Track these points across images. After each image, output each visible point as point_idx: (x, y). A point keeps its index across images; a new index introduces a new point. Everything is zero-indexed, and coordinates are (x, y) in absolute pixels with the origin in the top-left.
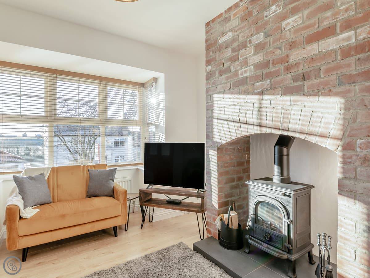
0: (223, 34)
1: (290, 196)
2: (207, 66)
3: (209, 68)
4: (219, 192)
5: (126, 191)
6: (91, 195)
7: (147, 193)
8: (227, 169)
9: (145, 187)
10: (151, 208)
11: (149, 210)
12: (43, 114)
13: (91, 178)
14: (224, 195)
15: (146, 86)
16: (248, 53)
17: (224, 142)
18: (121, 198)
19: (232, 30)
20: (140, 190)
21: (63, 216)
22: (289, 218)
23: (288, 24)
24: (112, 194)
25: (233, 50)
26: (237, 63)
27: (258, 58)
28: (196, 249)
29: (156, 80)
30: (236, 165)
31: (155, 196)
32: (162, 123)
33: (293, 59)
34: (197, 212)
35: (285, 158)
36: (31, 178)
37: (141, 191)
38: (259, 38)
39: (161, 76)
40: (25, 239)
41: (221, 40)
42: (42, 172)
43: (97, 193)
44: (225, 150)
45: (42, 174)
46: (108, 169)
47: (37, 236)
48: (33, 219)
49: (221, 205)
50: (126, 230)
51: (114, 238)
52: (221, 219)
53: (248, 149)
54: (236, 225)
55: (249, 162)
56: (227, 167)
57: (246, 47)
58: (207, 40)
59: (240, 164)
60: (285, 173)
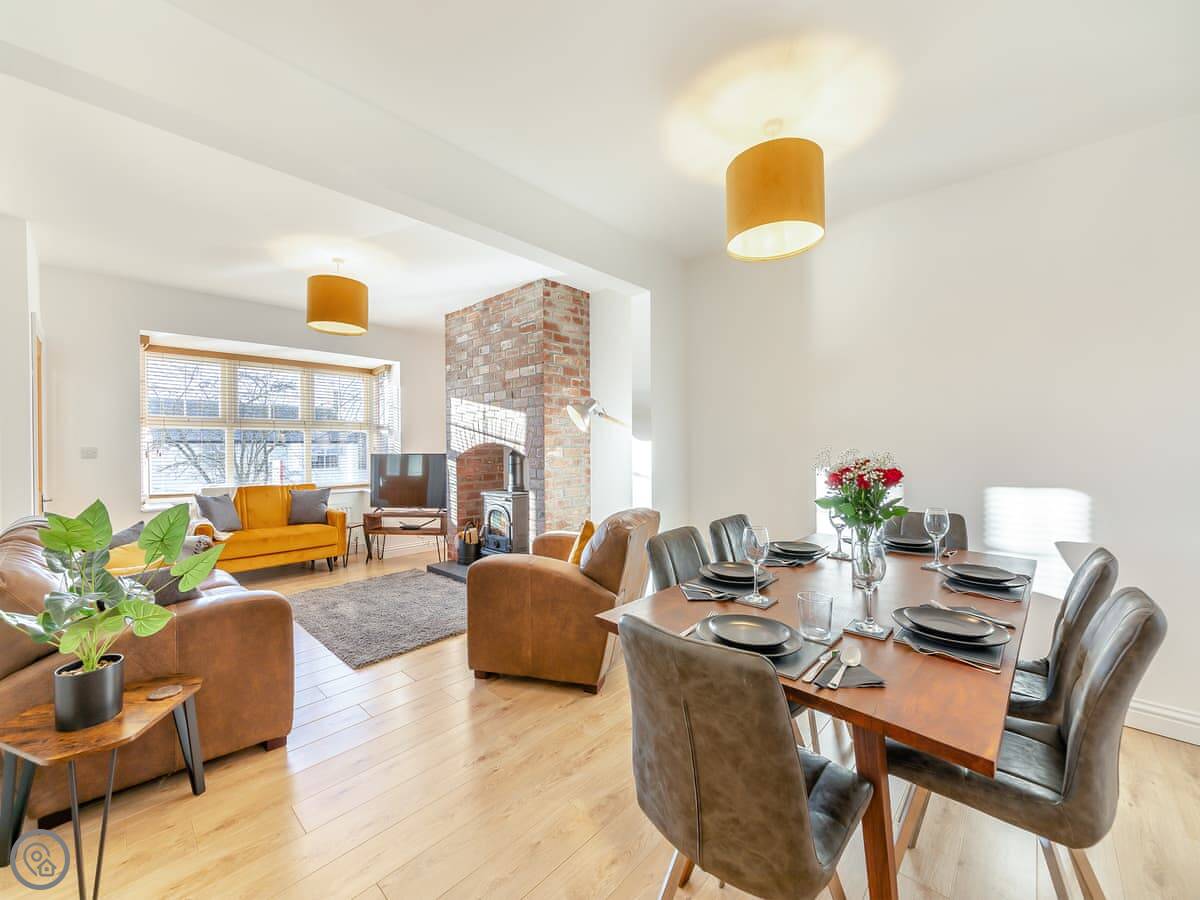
0: (461, 334)
1: (510, 501)
3: (448, 367)
4: (458, 508)
5: (344, 515)
6: (293, 521)
7: (375, 519)
8: (471, 483)
9: (371, 511)
10: (381, 536)
11: (377, 539)
13: (293, 500)
14: (465, 512)
15: (375, 373)
16: (479, 361)
17: (462, 452)
18: (338, 523)
19: (467, 333)
20: (365, 515)
21: (265, 540)
22: (510, 521)
23: (504, 345)
24: (326, 519)
25: (468, 355)
26: (472, 369)
28: (430, 569)
29: (388, 368)
30: (482, 477)
31: (387, 522)
32: (397, 427)
33: (507, 377)
34: (437, 535)
35: (518, 467)
36: (216, 499)
37: (367, 517)
39: (396, 366)
41: (459, 340)
42: (226, 493)
43: (304, 520)
46: (319, 489)
47: (235, 561)
49: (461, 524)
50: (345, 566)
51: (329, 573)
52: (460, 537)
53: (501, 460)
54: (475, 541)
55: (501, 476)
56: (470, 480)
57: (478, 355)
58: (446, 335)
59: (488, 477)
60: (518, 482)
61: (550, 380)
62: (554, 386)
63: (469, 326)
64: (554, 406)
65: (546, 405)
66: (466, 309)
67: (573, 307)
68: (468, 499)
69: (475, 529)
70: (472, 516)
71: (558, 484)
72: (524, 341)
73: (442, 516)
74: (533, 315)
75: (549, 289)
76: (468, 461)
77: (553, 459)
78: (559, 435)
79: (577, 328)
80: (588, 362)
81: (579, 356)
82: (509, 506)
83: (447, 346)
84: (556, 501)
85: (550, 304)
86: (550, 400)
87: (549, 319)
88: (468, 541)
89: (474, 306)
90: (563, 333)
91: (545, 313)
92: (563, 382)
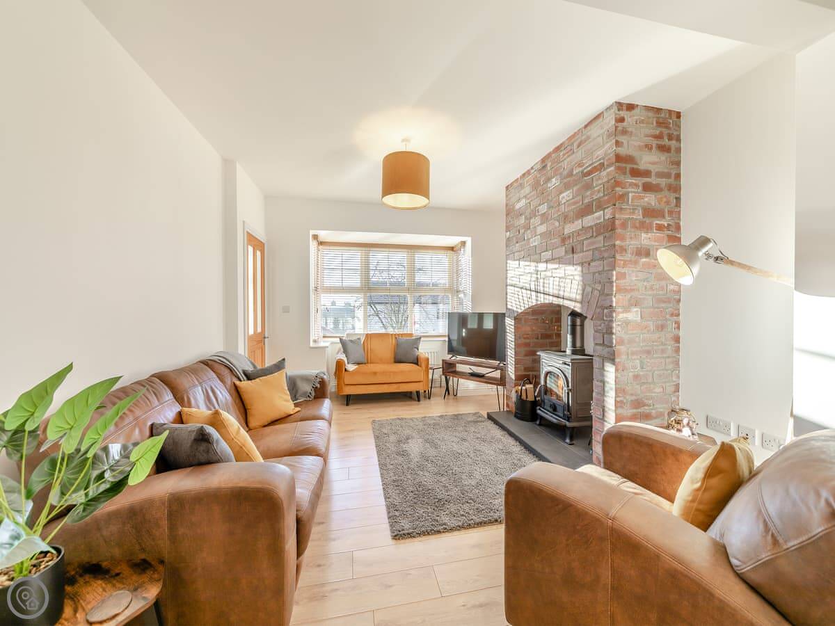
0: (519, 200)
1: (569, 365)
2: (506, 232)
3: (508, 234)
4: (515, 363)
6: (398, 361)
7: (451, 364)
8: (528, 341)
9: (448, 357)
10: (455, 379)
11: (453, 381)
12: (359, 285)
13: (398, 345)
14: (523, 368)
15: (455, 249)
16: (535, 221)
17: (520, 311)
18: (423, 365)
19: (525, 197)
20: (443, 360)
21: (375, 373)
22: (568, 386)
23: (564, 197)
24: (416, 362)
25: (526, 218)
26: (529, 231)
27: (542, 229)
28: (490, 417)
29: (464, 243)
30: (540, 336)
31: (460, 368)
32: (469, 292)
33: (567, 231)
34: (498, 385)
35: (578, 328)
36: (351, 341)
37: (445, 362)
38: (543, 209)
39: (469, 240)
40: (348, 387)
41: (517, 207)
42: (359, 337)
43: (404, 360)
44: (525, 321)
45: (359, 339)
46: (414, 338)
47: (357, 386)
48: (354, 372)
49: (519, 378)
50: (429, 398)
51: (417, 402)
52: (516, 392)
53: (559, 320)
54: (531, 398)
55: (559, 335)
56: (528, 338)
57: (535, 216)
58: (507, 205)
59: (546, 336)
60: (578, 344)
61: (624, 225)
62: (629, 232)
63: (527, 190)
64: (628, 256)
65: (618, 257)
66: (524, 175)
67: (657, 132)
68: (526, 355)
69: (532, 386)
70: (529, 374)
71: (633, 353)
72: (588, 186)
73: (502, 370)
74: (600, 153)
75: (623, 113)
76: (526, 321)
77: (627, 323)
78: (635, 294)
79: (663, 157)
80: (678, 199)
81: (666, 193)
82: (568, 370)
83: (507, 215)
84: (631, 374)
85: (624, 132)
86: (623, 250)
87: (622, 151)
88: (524, 397)
89: (532, 168)
90: (642, 166)
91: (618, 143)
92: (644, 227)
